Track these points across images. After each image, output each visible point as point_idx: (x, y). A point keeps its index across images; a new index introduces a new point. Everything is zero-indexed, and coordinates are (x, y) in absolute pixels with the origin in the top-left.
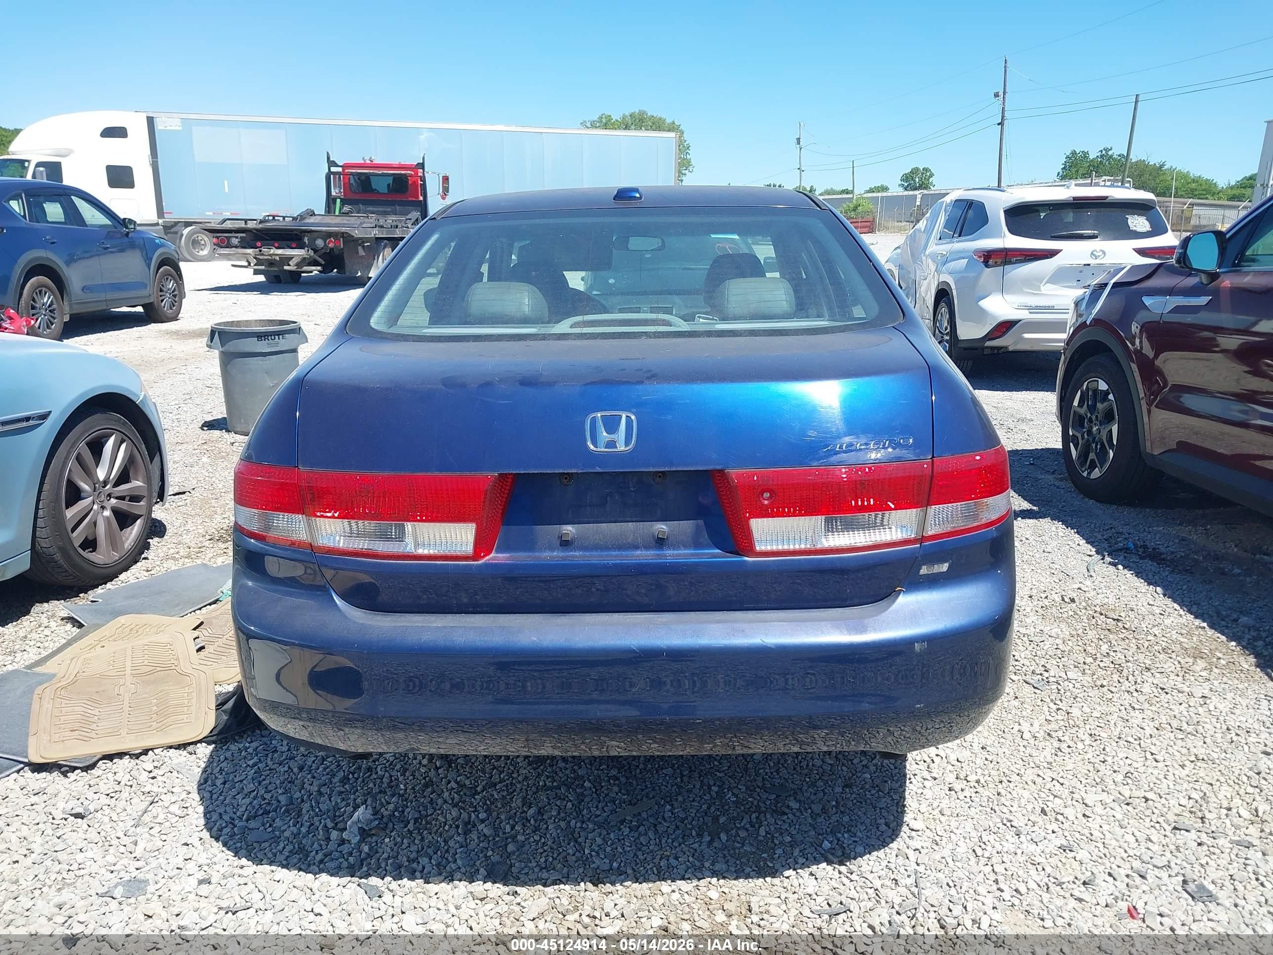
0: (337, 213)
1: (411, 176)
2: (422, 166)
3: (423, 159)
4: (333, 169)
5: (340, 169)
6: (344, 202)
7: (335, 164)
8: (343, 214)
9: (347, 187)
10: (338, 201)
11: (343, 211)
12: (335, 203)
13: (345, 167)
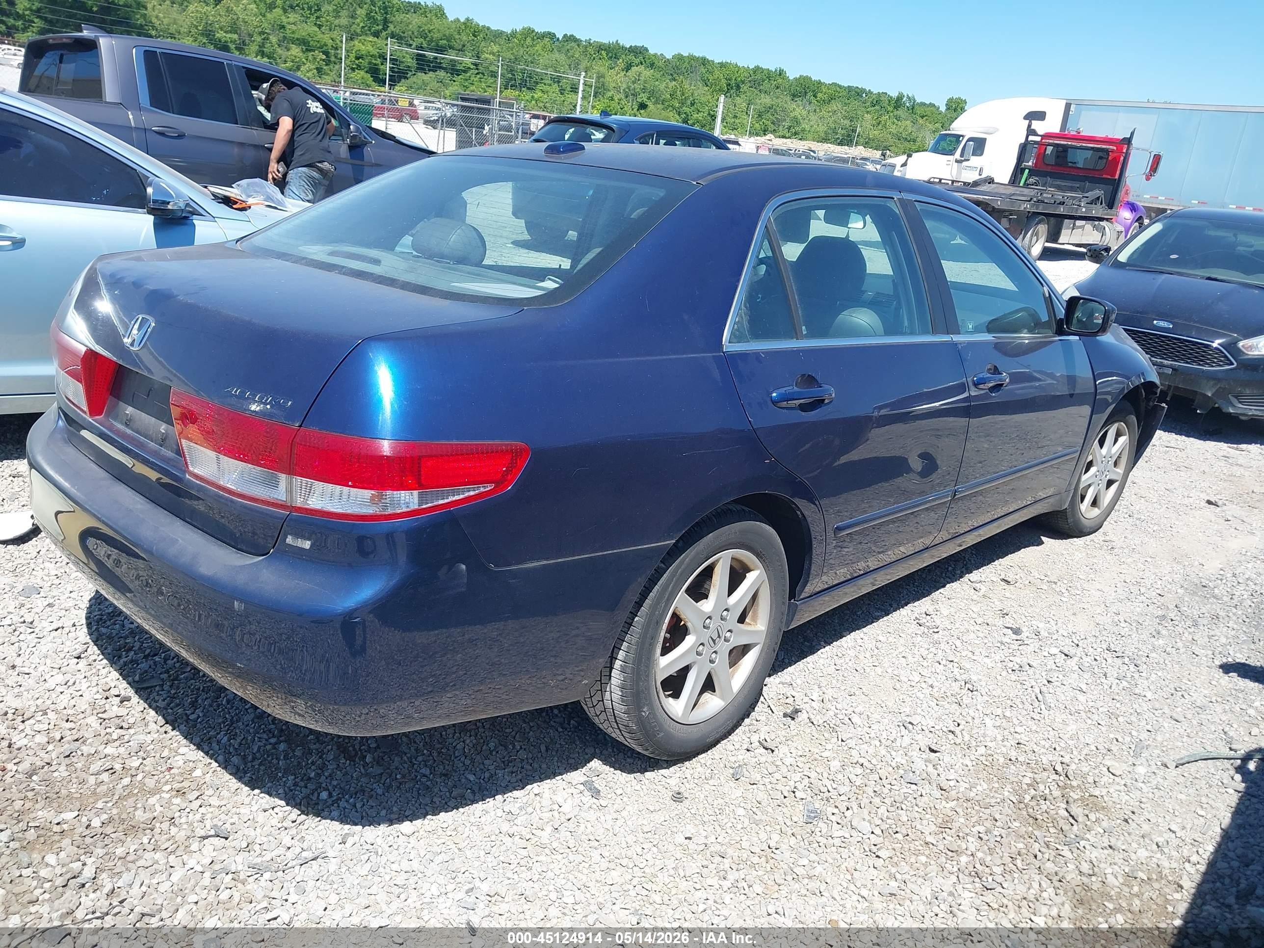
0: (1021, 184)
1: (1112, 151)
2: (1128, 141)
3: (1132, 134)
4: (1031, 138)
5: (1038, 139)
6: (1032, 172)
7: (1034, 133)
8: (1026, 185)
9: (1041, 157)
10: (1027, 171)
11: (1028, 182)
12: (1022, 173)
13: (1044, 137)
